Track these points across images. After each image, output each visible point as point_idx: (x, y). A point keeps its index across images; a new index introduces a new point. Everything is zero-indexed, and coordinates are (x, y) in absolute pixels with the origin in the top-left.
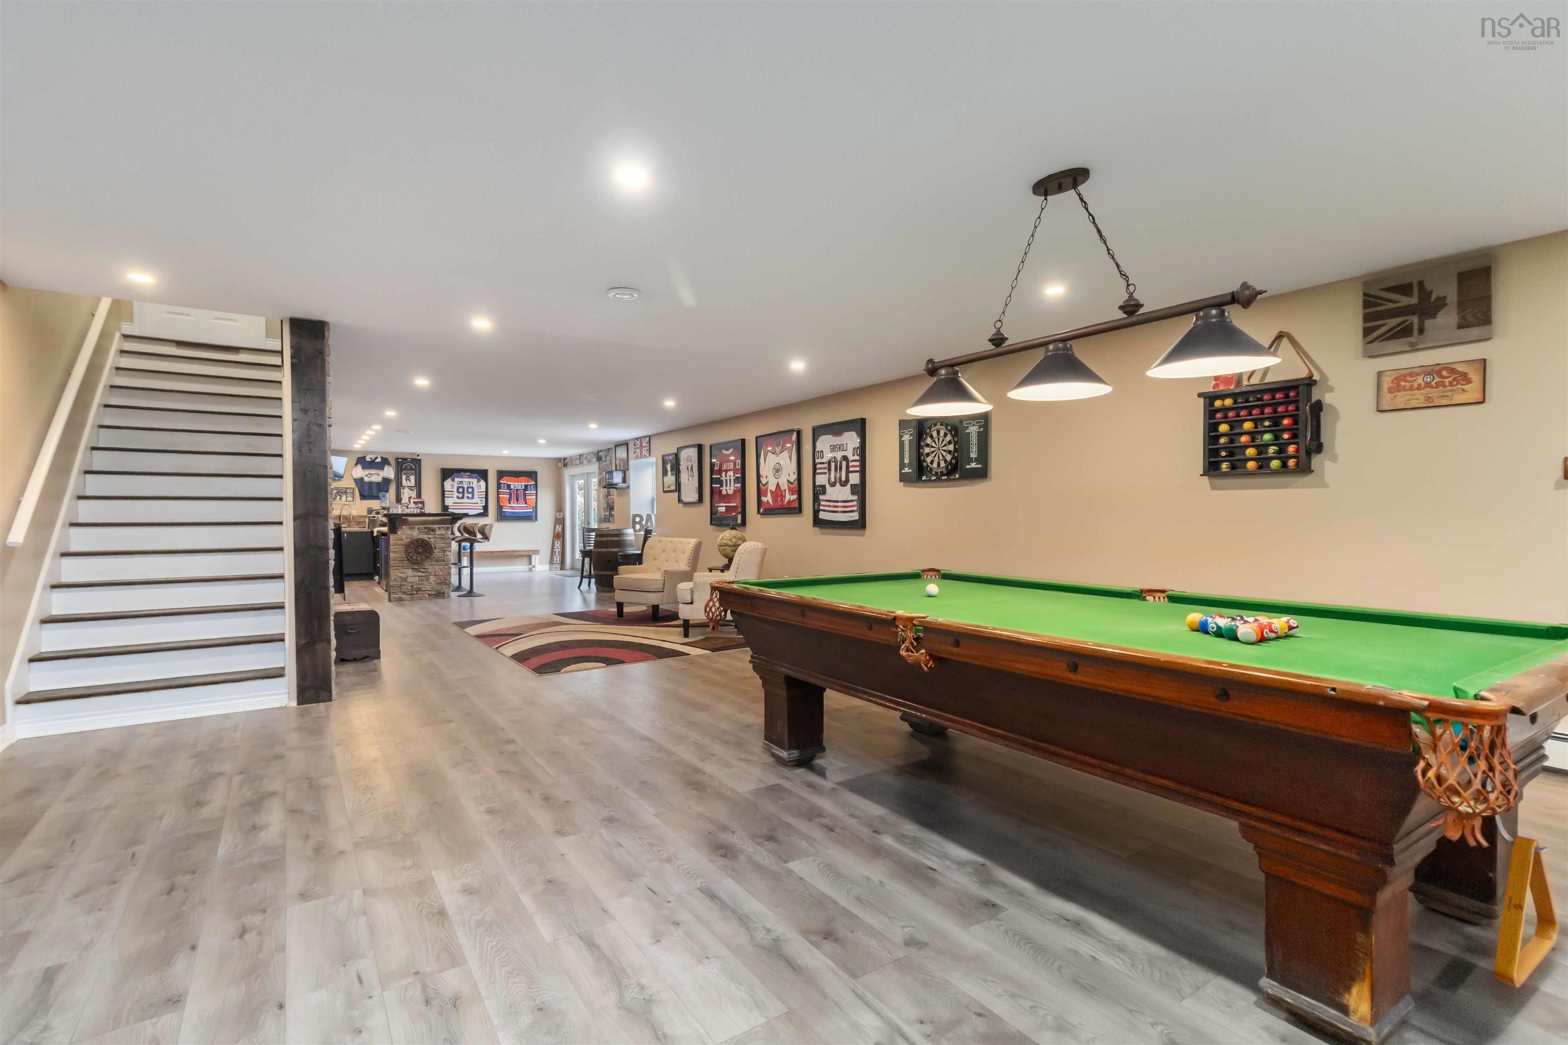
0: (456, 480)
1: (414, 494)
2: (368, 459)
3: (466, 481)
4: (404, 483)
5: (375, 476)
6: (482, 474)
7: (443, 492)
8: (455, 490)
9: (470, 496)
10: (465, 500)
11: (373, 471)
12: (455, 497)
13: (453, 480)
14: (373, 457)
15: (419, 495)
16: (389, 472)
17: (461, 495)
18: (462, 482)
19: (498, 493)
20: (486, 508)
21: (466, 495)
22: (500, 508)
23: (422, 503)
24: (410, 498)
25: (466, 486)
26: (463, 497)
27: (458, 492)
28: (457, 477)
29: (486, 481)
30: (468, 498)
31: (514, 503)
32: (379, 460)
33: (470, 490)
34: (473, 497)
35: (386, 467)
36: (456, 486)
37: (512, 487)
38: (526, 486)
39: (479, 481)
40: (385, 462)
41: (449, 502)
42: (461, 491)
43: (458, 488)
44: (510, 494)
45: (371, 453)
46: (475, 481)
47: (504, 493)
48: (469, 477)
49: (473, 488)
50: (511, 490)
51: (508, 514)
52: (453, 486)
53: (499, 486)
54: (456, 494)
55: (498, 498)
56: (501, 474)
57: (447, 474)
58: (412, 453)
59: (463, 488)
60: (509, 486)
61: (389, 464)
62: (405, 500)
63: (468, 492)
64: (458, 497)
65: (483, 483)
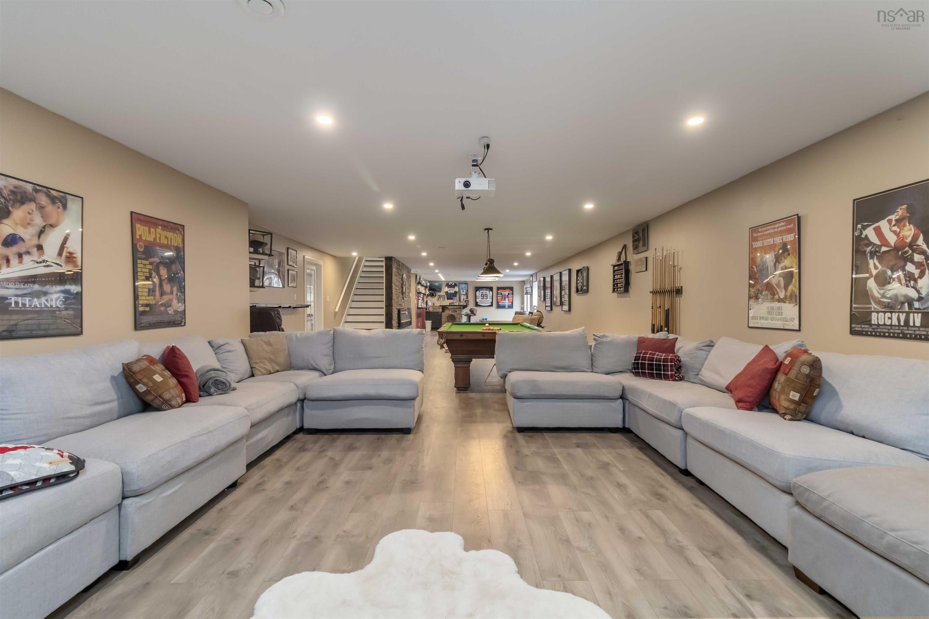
0: (481, 291)
1: (465, 297)
2: (450, 284)
3: (484, 292)
4: (462, 293)
5: (452, 291)
6: (491, 289)
7: (476, 296)
8: (480, 295)
9: (486, 298)
10: (484, 300)
11: (451, 289)
12: (480, 298)
13: (480, 292)
14: (451, 283)
15: (467, 298)
16: (456, 289)
17: (482, 298)
18: (483, 292)
19: (497, 297)
20: (492, 303)
21: (484, 297)
22: (498, 303)
23: (468, 301)
24: (464, 299)
25: (484, 294)
26: (483, 299)
27: (481, 296)
28: (481, 290)
29: (492, 292)
30: (485, 299)
31: (504, 301)
32: (453, 284)
33: (486, 295)
34: (487, 299)
35: (456, 287)
36: (481, 294)
37: (503, 294)
38: (509, 293)
39: (489, 292)
40: (455, 285)
41: (478, 300)
42: (483, 296)
43: (481, 295)
44: (502, 297)
45: (451, 282)
46: (488, 292)
47: (500, 297)
48: (486, 290)
49: (487, 295)
50: (502, 295)
51: (501, 306)
52: (479, 294)
53: (498, 294)
54: (480, 297)
55: (497, 298)
56: (499, 289)
57: (477, 289)
58: (465, 281)
59: (483, 295)
60: (501, 294)
61: (457, 286)
62: (462, 300)
63: (485, 296)
64: (481, 299)
65: (491, 292)
